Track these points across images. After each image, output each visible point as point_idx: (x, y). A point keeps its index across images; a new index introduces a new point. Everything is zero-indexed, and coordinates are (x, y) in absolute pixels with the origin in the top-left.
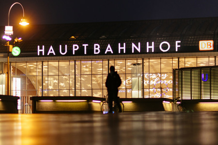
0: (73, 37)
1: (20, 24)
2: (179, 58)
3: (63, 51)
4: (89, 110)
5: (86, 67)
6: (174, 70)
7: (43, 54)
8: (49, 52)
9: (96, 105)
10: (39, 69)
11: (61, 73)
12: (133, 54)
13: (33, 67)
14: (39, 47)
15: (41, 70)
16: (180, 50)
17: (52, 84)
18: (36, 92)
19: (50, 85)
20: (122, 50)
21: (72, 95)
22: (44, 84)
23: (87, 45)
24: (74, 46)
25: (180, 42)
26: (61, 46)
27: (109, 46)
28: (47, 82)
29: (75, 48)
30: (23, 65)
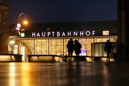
0: (48, 29)
2: (94, 39)
3: (44, 35)
4: (53, 61)
5: (54, 42)
6: (92, 44)
7: (35, 36)
8: (37, 35)
9: (57, 59)
11: (43, 44)
12: (74, 36)
13: (30, 42)
14: (33, 33)
15: (34, 43)
16: (95, 35)
17: (39, 49)
18: (31, 53)
20: (69, 35)
21: (47, 54)
22: (35, 49)
23: (54, 32)
24: (48, 33)
25: (94, 31)
26: (42, 33)
27: (64, 33)
29: (49, 34)
30: (26, 41)
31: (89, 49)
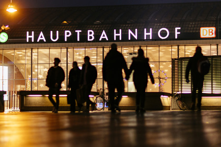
0: (65, 22)
1: (7, 10)
2: (178, 46)
3: (54, 37)
5: (80, 55)
6: (173, 61)
7: (33, 41)
8: (39, 38)
10: (28, 56)
11: (52, 61)
12: (129, 41)
13: (21, 54)
14: (28, 32)
15: (31, 58)
16: (180, 38)
17: (42, 73)
19: (40, 74)
22: (33, 73)
23: (80, 31)
24: (66, 32)
25: (179, 28)
26: (51, 32)
27: (104, 32)
28: (36, 71)
29: (67, 34)
30: (10, 52)
31: (166, 71)
